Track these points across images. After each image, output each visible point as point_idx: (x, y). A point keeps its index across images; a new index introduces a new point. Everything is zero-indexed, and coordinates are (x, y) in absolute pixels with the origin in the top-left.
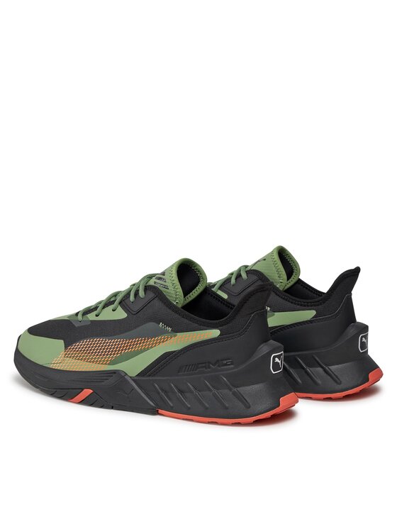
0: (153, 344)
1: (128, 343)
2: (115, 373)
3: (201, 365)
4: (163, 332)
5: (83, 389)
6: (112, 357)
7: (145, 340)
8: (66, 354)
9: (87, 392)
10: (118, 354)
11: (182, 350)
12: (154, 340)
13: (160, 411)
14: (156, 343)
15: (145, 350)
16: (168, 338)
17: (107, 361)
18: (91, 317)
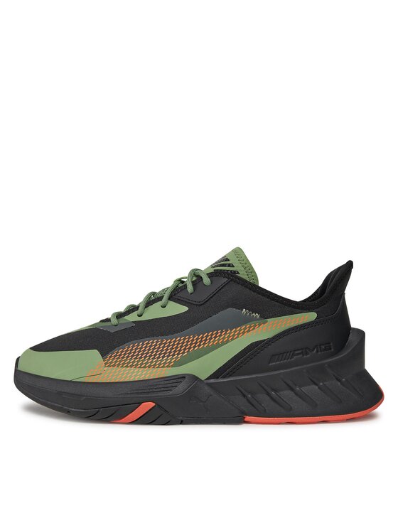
0: (234, 335)
1: (197, 339)
2: (184, 377)
3: (296, 352)
4: (247, 320)
5: (140, 404)
6: (176, 358)
7: (221, 332)
8: (106, 364)
9: (147, 406)
10: (183, 353)
11: (273, 338)
12: (235, 332)
13: (247, 418)
14: (239, 334)
15: (223, 343)
16: (255, 326)
17: (170, 363)
18: (133, 317)
